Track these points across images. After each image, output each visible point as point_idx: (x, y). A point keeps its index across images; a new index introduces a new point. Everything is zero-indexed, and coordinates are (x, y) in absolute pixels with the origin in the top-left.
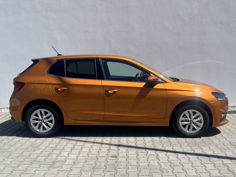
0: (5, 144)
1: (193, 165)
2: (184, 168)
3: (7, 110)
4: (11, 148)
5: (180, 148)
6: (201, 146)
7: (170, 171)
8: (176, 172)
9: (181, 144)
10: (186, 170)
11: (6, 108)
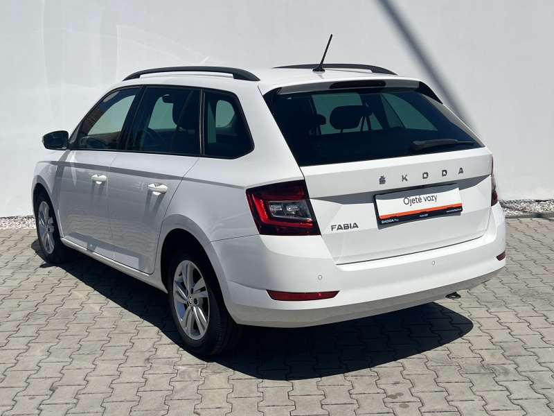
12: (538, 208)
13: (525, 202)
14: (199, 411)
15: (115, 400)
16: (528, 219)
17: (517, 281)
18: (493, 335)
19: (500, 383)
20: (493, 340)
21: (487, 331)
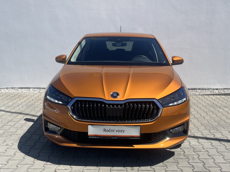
0: (11, 126)
1: (218, 151)
2: (209, 154)
3: (6, 90)
4: (18, 131)
5: (198, 132)
6: (220, 129)
7: (196, 157)
8: (203, 158)
9: (198, 127)
10: (213, 156)
11: (6, 88)
12: (216, 92)
13: (212, 89)
14: (56, 170)
15: (23, 163)
16: (212, 96)
17: (204, 120)
18: (191, 142)
19: (190, 163)
20: (190, 144)
21: (188, 140)
